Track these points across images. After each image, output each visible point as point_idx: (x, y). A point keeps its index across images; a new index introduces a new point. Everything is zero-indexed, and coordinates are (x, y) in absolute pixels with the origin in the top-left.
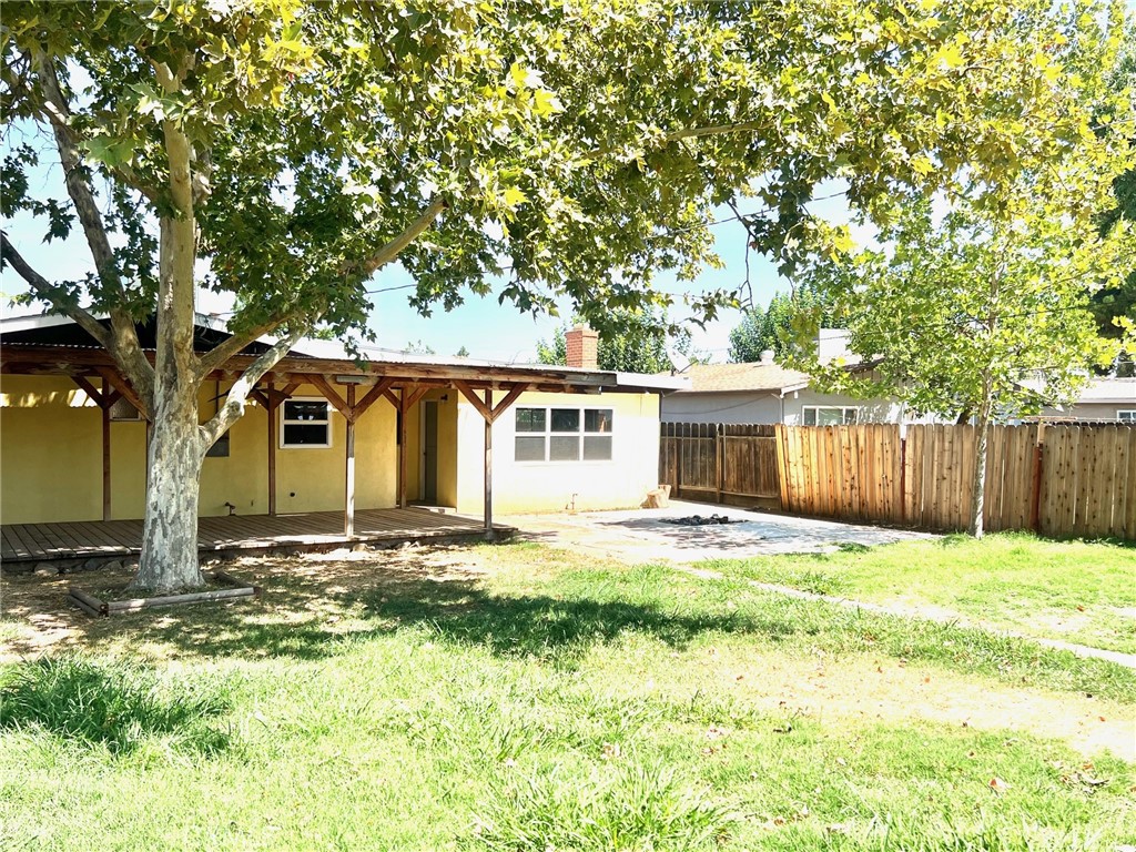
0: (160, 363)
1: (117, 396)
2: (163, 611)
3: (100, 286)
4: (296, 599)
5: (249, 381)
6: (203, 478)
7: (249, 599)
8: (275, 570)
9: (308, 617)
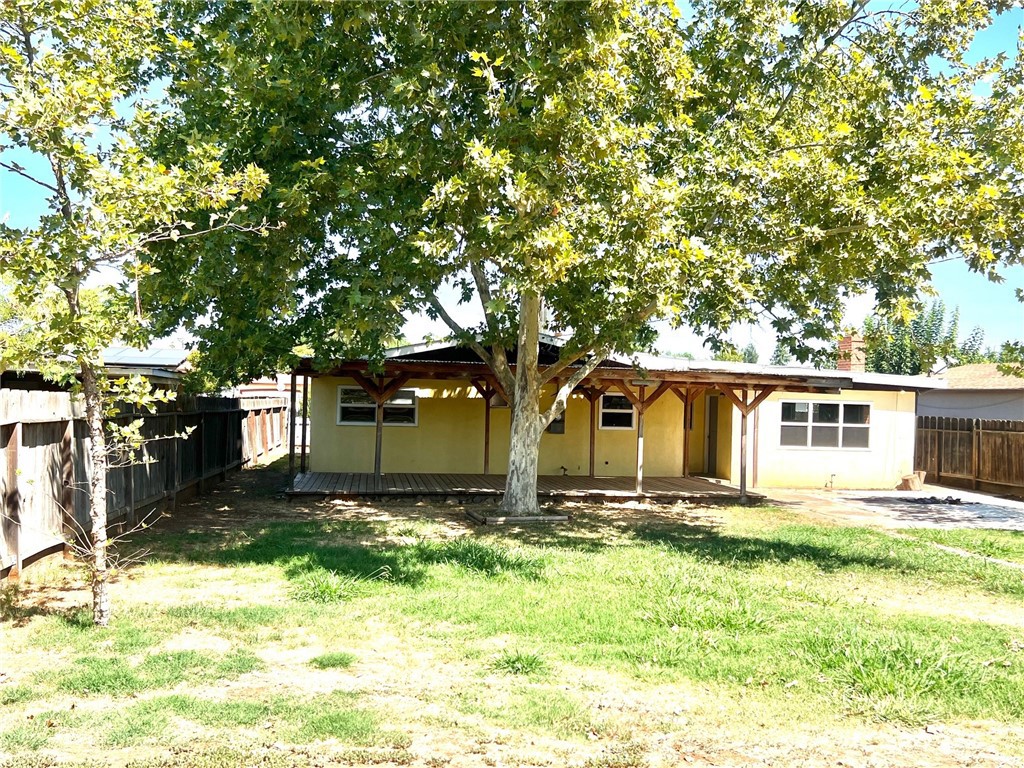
0: (518, 376)
1: (493, 392)
2: (515, 525)
3: (487, 330)
4: (594, 526)
5: (570, 387)
6: (541, 447)
7: (565, 523)
8: (586, 511)
9: (599, 535)
